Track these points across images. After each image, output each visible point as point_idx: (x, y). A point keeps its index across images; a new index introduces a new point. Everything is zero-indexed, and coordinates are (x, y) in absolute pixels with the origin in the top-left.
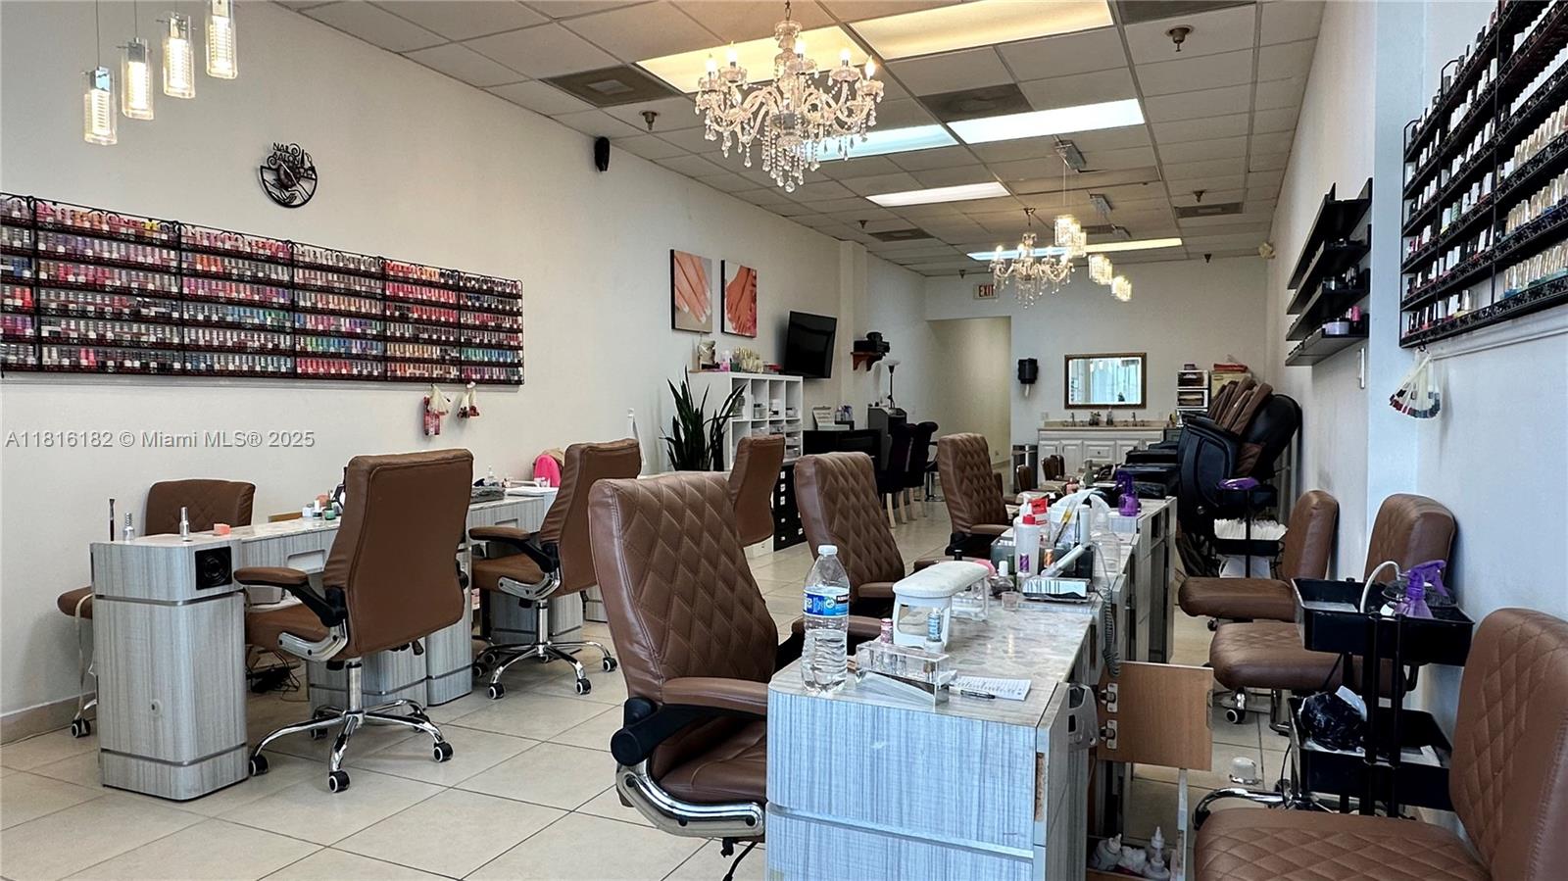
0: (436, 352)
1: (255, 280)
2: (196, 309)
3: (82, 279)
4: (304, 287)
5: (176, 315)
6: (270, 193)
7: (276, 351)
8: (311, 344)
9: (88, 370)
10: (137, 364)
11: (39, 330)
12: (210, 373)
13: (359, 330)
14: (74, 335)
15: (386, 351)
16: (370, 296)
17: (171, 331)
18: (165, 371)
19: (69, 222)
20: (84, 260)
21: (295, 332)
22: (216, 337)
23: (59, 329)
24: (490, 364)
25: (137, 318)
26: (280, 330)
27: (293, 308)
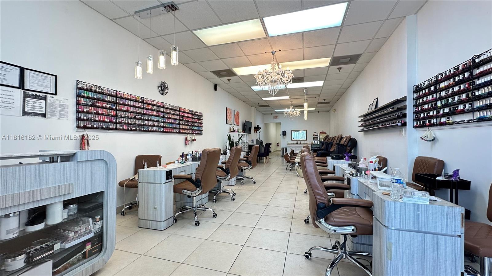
0: (188, 127)
1: (157, 111)
2: (146, 117)
3: (125, 109)
4: (166, 113)
7: (160, 126)
8: (166, 125)
9: (125, 129)
10: (135, 128)
11: (116, 120)
12: (148, 130)
13: (175, 122)
14: (123, 122)
15: (180, 127)
16: (177, 115)
17: (141, 121)
18: (140, 130)
20: (125, 105)
21: (164, 122)
22: (149, 123)
23: (120, 120)
24: (197, 130)
25: (135, 118)
26: (161, 122)
27: (163, 117)
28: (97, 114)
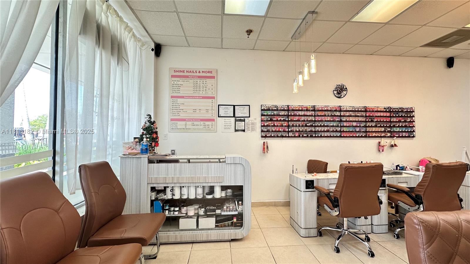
0: (383, 129)
1: (332, 116)
2: (318, 123)
3: (296, 119)
4: (344, 116)
5: (314, 125)
6: (335, 96)
7: (336, 131)
8: (345, 129)
9: (297, 137)
10: (306, 135)
11: (289, 130)
12: (321, 137)
13: (358, 125)
14: (295, 130)
15: (366, 130)
16: (362, 116)
17: (313, 128)
18: (311, 136)
19: (294, 109)
20: (297, 116)
21: (341, 126)
22: (322, 129)
23: (292, 129)
24: (402, 132)
25: (306, 126)
26: (338, 126)
27: (341, 121)
28: (274, 126)
